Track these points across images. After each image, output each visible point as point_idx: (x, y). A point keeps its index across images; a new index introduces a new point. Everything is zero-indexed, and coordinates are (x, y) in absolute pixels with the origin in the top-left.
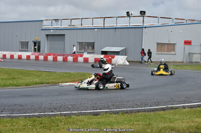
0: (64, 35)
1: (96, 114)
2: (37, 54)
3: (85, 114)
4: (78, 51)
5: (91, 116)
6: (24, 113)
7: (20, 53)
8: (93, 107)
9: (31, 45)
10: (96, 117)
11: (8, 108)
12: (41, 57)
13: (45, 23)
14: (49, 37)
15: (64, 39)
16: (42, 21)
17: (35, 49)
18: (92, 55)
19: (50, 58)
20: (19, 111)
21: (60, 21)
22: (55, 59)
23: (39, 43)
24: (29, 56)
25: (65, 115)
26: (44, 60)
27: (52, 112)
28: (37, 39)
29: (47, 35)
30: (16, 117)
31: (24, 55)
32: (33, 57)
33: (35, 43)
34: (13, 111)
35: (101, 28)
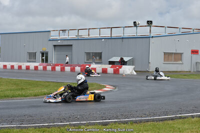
0: (72, 45)
1: (106, 124)
2: (45, 64)
3: (94, 124)
4: (86, 61)
5: (100, 126)
6: (33, 124)
7: (28, 64)
8: (102, 117)
9: (39, 56)
10: (105, 127)
11: (17, 119)
12: (49, 68)
13: (52, 33)
14: (56, 48)
15: (72, 49)
16: (49, 31)
17: (43, 60)
18: (100, 65)
19: (58, 68)
20: (29, 122)
21: (67, 31)
22: (63, 69)
23: (47, 53)
24: (37, 67)
25: (74, 125)
26: (52, 70)
27: (61, 122)
28: (44, 49)
29: (55, 46)
30: (25, 127)
31: (32, 65)
32: (40, 68)
33: (43, 54)
34: (22, 122)
35: (108, 39)
